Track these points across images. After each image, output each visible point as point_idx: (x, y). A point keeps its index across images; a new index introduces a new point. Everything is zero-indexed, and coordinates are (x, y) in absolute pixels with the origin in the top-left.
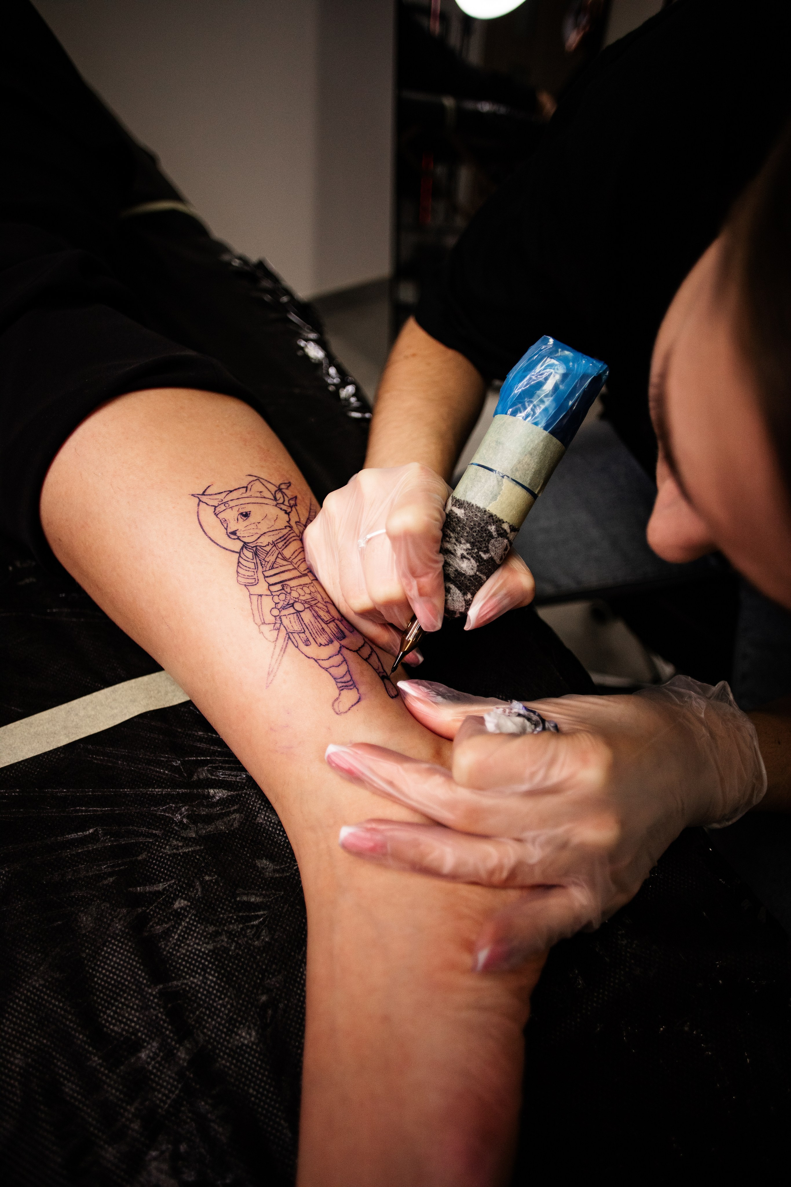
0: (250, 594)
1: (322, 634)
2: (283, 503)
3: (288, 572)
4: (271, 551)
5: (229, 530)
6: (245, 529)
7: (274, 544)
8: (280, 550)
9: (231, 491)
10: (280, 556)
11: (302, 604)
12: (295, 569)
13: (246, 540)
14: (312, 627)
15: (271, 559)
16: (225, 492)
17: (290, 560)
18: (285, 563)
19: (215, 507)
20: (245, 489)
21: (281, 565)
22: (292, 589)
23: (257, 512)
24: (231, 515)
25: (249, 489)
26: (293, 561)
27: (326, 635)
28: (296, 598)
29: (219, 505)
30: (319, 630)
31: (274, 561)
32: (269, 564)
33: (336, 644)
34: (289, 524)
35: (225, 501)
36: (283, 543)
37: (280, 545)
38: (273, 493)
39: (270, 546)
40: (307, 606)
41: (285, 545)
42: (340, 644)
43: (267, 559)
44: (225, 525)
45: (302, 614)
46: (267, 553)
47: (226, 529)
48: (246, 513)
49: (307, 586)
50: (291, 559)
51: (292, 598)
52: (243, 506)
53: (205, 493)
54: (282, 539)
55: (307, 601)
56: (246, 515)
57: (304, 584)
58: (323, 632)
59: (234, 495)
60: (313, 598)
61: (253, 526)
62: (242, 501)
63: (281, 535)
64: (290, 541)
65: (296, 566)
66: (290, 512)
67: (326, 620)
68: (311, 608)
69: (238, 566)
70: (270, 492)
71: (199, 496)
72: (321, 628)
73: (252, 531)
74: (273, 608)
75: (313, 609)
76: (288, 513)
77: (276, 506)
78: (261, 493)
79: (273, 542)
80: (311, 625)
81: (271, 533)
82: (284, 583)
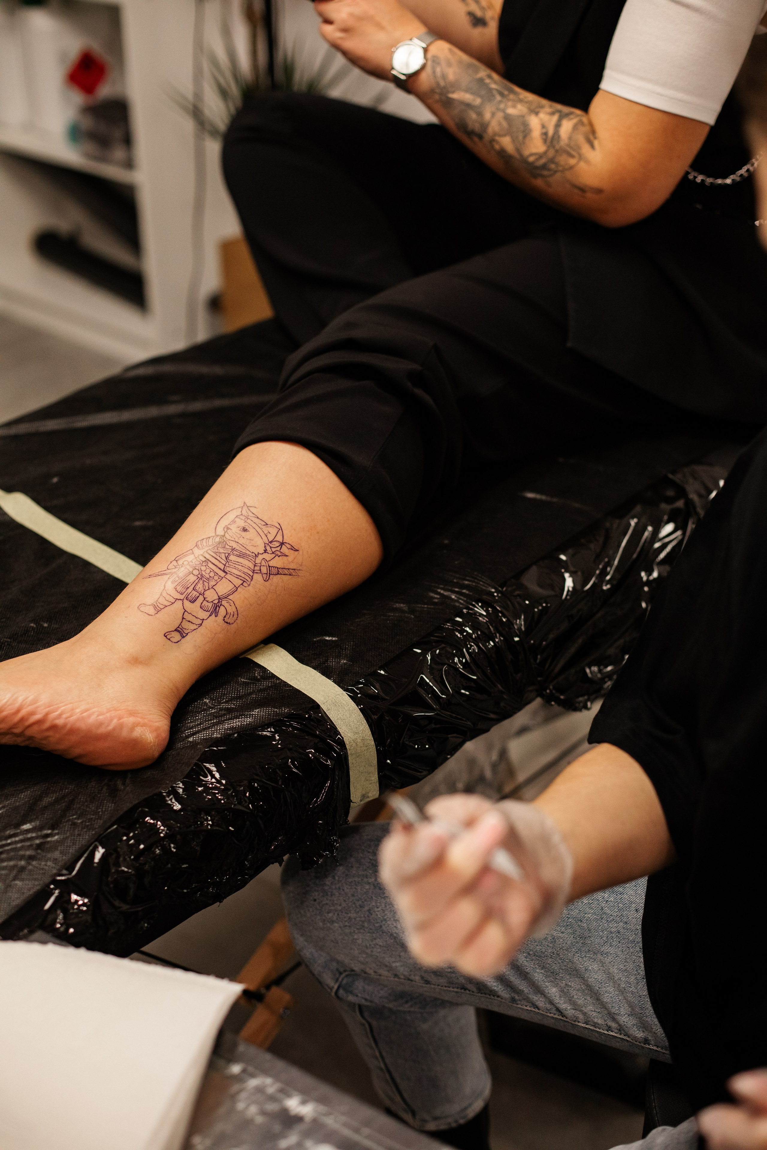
0: (192, 549)
1: (184, 588)
2: (271, 547)
3: (218, 562)
4: (227, 549)
5: (229, 526)
6: (235, 533)
7: (233, 549)
8: (231, 553)
9: (258, 518)
10: (227, 555)
11: (199, 573)
12: (225, 565)
13: (227, 535)
14: (185, 582)
15: (222, 551)
16: (256, 515)
17: (228, 561)
18: (224, 559)
19: (242, 515)
20: (265, 524)
21: (220, 556)
22: (207, 566)
23: (251, 534)
24: (241, 523)
25: (267, 526)
26: (230, 563)
27: (184, 590)
28: (201, 569)
29: (244, 516)
30: (185, 586)
31: (221, 552)
32: (217, 551)
33: (182, 597)
34: (258, 555)
35: (249, 517)
36: (238, 554)
37: (235, 552)
38: (275, 540)
39: (231, 548)
40: (199, 576)
41: (238, 555)
42: (183, 599)
43: (219, 549)
44: (232, 523)
45: (192, 575)
46: (224, 547)
47: (229, 524)
48: (247, 530)
49: (216, 574)
50: (230, 561)
51: (200, 567)
52: (250, 527)
53: (249, 508)
54: (242, 553)
55: (203, 576)
56: (245, 530)
57: (216, 572)
58: (185, 588)
59: (256, 520)
60: (209, 579)
61: (239, 536)
62: (254, 525)
63: (245, 552)
64: (245, 558)
65: (227, 565)
66: (268, 553)
67: (197, 588)
68: (199, 579)
69: (207, 538)
70: (275, 538)
71: (245, 505)
72: (188, 586)
73: (235, 536)
74: (188, 561)
75: (199, 580)
76: (265, 551)
77: (265, 543)
78: (268, 534)
79: (234, 548)
80: (187, 581)
81: (240, 546)
82: (208, 561)
